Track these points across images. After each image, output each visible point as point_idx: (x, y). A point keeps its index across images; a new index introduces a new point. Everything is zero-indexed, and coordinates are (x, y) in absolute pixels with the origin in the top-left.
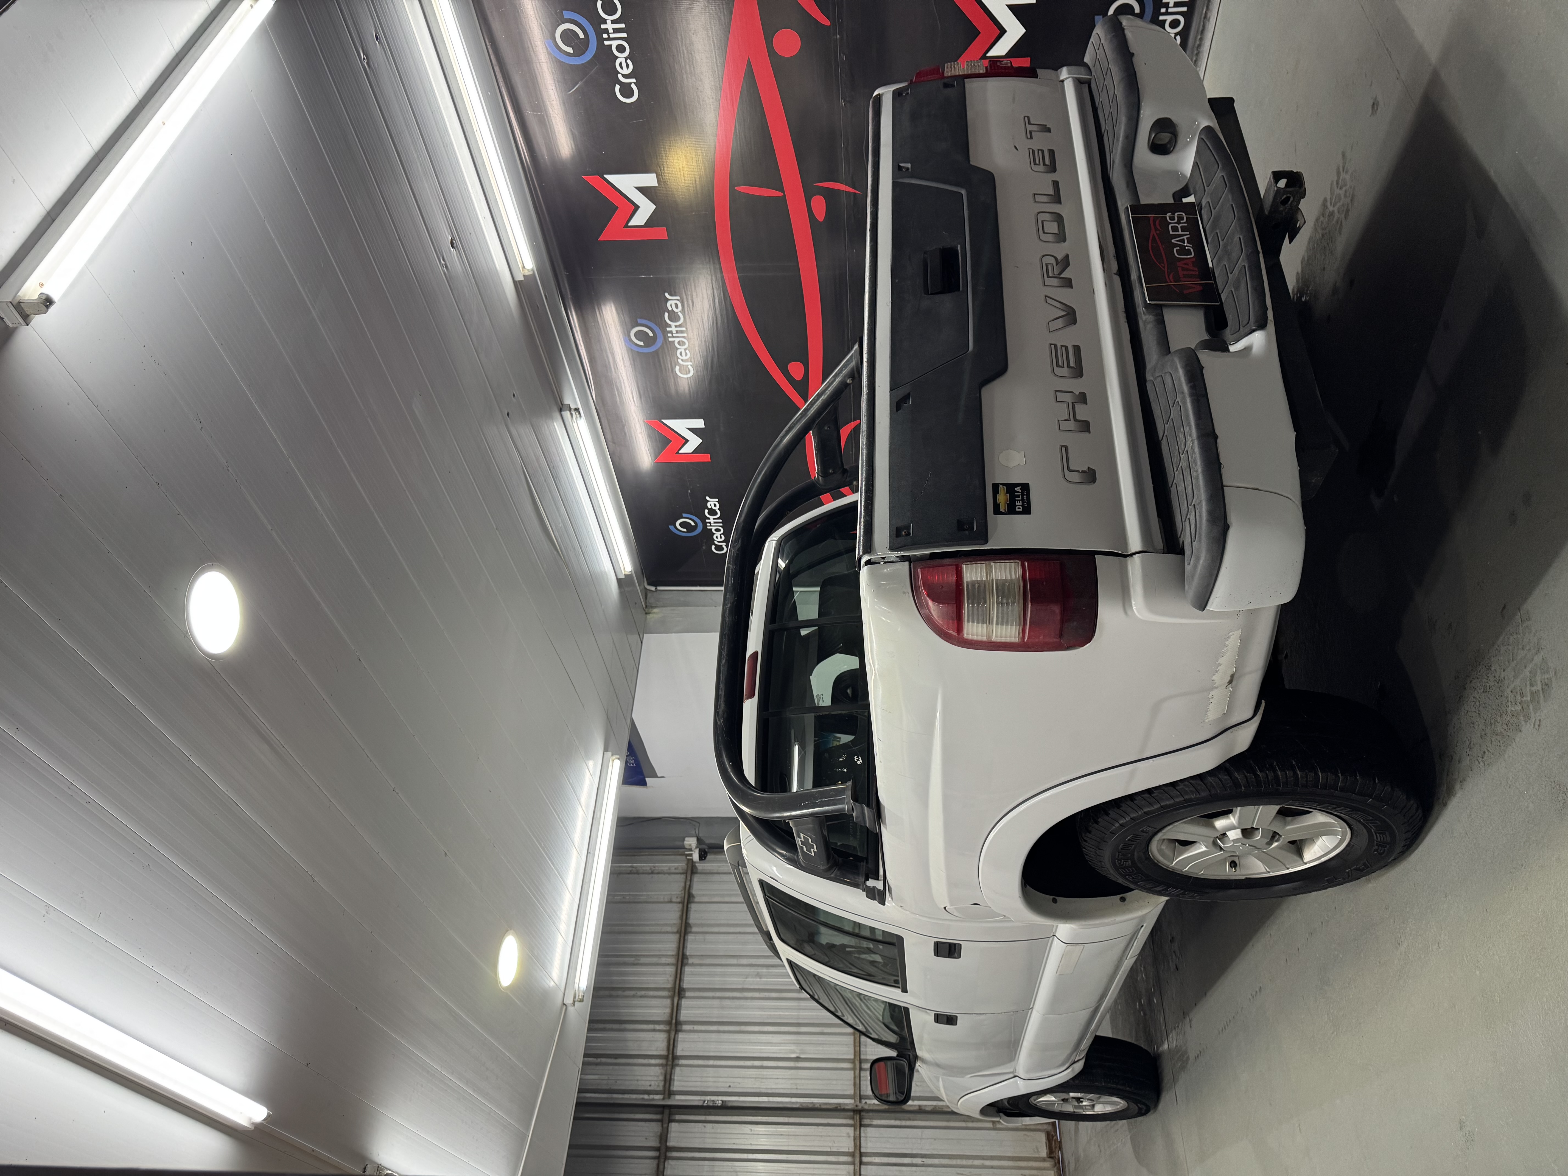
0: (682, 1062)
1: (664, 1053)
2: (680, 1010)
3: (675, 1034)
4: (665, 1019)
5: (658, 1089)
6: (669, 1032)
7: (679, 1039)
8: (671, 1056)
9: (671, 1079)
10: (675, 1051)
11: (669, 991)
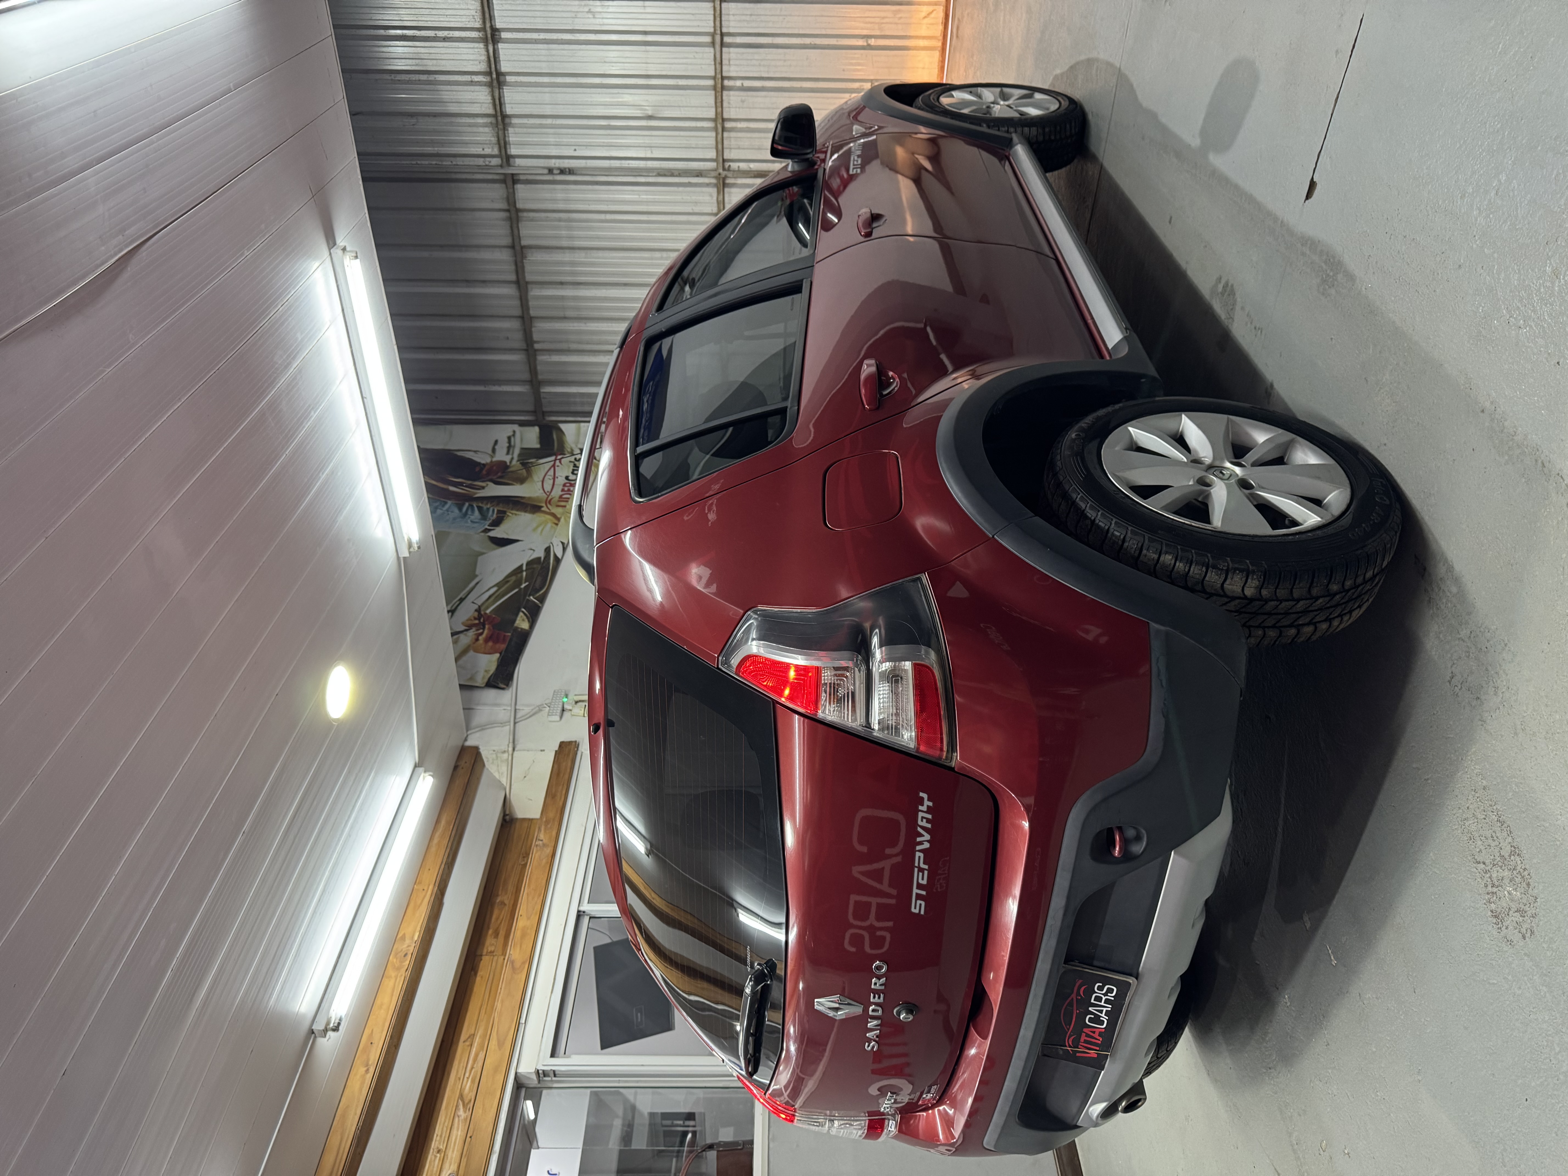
0: (515, 121)
1: (491, 111)
2: (499, 58)
3: (499, 89)
4: (482, 70)
5: (493, 153)
6: (490, 85)
7: (505, 95)
8: (499, 114)
9: (505, 143)
10: (504, 110)
11: (479, 31)
